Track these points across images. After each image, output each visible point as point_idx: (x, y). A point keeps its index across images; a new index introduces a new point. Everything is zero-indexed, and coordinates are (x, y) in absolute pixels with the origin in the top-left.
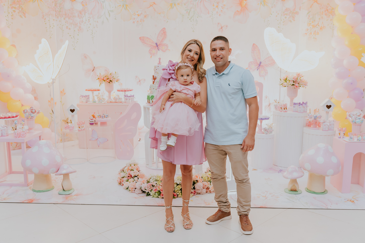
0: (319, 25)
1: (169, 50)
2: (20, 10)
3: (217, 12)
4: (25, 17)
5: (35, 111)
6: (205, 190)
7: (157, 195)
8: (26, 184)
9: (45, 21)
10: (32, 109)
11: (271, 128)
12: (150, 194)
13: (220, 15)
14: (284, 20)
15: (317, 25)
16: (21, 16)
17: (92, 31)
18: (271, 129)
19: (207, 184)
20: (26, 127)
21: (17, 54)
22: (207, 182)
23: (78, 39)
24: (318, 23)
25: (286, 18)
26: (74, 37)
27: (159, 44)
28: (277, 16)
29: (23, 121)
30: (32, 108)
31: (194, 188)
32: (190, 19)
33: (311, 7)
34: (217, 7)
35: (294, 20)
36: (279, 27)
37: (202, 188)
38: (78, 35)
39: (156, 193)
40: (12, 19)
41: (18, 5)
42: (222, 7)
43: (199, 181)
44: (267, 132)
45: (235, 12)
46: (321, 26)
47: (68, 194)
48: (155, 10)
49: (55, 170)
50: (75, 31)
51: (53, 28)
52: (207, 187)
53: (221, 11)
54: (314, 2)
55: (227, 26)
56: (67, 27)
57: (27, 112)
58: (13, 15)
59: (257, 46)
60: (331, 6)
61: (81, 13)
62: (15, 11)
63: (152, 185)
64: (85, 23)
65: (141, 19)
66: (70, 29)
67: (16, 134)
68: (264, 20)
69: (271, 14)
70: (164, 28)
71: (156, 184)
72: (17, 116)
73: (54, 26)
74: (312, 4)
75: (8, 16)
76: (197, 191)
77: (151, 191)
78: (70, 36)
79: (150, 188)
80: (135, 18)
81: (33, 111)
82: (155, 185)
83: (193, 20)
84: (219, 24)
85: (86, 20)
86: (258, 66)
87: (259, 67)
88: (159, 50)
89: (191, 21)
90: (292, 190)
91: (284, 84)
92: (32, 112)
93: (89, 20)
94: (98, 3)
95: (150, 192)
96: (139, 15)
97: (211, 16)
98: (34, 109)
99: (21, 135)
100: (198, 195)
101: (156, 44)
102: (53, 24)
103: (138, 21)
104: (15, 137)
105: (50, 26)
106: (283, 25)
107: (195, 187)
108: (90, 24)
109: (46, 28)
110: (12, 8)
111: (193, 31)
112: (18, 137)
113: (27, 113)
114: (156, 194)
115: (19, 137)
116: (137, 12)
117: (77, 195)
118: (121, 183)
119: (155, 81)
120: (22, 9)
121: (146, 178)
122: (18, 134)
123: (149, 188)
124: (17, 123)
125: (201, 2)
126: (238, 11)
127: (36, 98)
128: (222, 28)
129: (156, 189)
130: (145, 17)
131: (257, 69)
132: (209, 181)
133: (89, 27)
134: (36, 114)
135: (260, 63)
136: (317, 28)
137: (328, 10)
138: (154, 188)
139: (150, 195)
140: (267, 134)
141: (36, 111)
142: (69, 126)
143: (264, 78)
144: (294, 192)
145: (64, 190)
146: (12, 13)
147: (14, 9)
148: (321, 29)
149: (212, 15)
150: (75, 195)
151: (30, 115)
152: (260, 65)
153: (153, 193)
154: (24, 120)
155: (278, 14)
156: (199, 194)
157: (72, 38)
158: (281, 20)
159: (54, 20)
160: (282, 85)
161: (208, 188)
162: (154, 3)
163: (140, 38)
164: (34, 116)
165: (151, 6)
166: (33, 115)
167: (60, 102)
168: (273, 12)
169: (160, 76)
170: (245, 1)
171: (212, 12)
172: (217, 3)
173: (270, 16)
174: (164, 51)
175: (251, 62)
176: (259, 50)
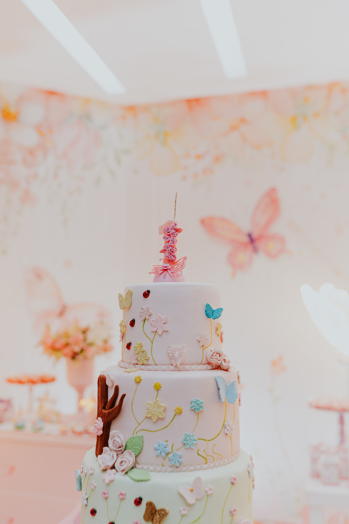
1: (288, 251)
23: (18, 225)
27: (260, 237)
38: (19, 213)
48: (245, 140)
50: (9, 201)
61: (32, 155)
64: (44, 181)
65: (205, 169)
70: (273, 189)
80: (187, 167)
85: (47, 174)
88: (257, 253)
94: (87, 130)
101: (250, 236)
103: (196, 174)
108: (60, 185)
116: (195, 149)
130: (217, 159)
162: (243, 120)
163: (201, 221)
165: (234, 128)
169: (157, 388)
174: (272, 256)
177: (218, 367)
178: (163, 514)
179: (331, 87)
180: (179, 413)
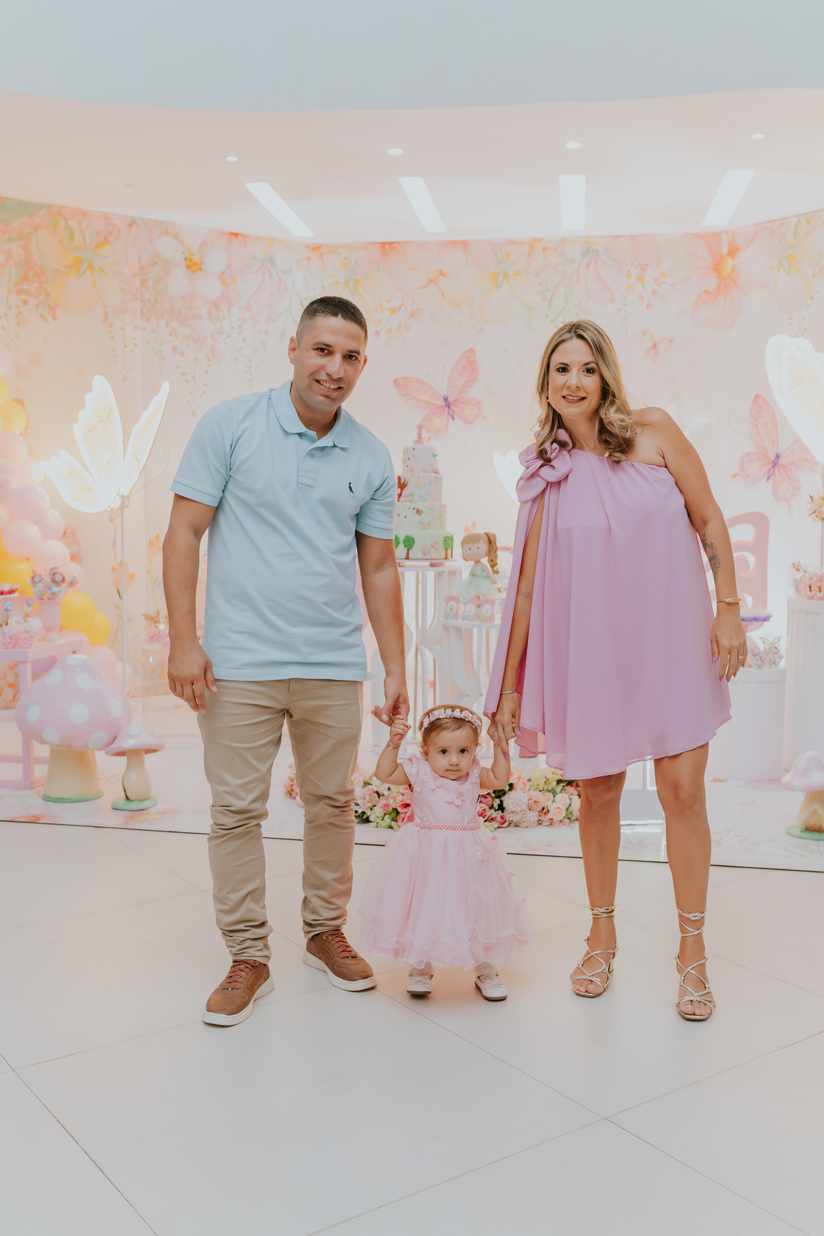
1: (484, 417)
2: (42, 297)
3: (641, 296)
4: (55, 319)
5: (64, 580)
6: (533, 816)
7: (389, 821)
8: (29, 783)
9: (110, 332)
10: (55, 574)
11: (774, 650)
12: (368, 818)
13: (648, 305)
16: (42, 317)
17: (250, 361)
18: (775, 653)
19: (545, 799)
20: (36, 623)
21: (27, 427)
22: (543, 794)
23: (206, 385)
26: (193, 378)
27: (456, 401)
29: (28, 604)
30: (53, 572)
31: (501, 808)
32: (552, 321)
34: (640, 279)
37: (524, 807)
38: (207, 372)
39: (385, 814)
40: (18, 324)
41: (36, 285)
42: (655, 279)
43: (516, 787)
44: (759, 663)
45: (699, 296)
47: (136, 808)
48: (443, 295)
49: (105, 738)
50: (197, 359)
51: (132, 350)
52: (543, 809)
53: (654, 292)
55: (671, 341)
56: (174, 349)
57: (40, 581)
58: (20, 313)
59: (766, 402)
61: (217, 308)
62: (25, 303)
63: (377, 793)
64: (229, 336)
65: (400, 324)
66: (182, 354)
67: (7, 636)
68: (790, 319)
69: (812, 298)
70: (471, 350)
71: (389, 789)
72: (11, 592)
73: (136, 345)
75: (6, 315)
76: (508, 817)
77: (371, 809)
78: (183, 374)
79: (371, 800)
80: (380, 321)
81: (58, 578)
82: (386, 793)
84: (645, 333)
85: (232, 328)
86: (770, 466)
87: (772, 471)
88: (453, 418)
90: (809, 829)
91: (820, 512)
92: (54, 581)
93: (241, 326)
94: (271, 275)
95: (368, 813)
96: (392, 311)
97: (620, 309)
98: (59, 571)
99: (20, 642)
100: (512, 829)
101: (446, 399)
102: (134, 339)
103: (390, 330)
104: (4, 647)
105: (125, 346)
107: (504, 806)
108: (245, 340)
109: (114, 350)
110: (19, 292)
112: (10, 646)
113: (41, 585)
114: (387, 816)
115: (13, 647)
116: (389, 302)
117: (162, 813)
118: (292, 790)
119: (403, 494)
120: (48, 295)
121: (361, 774)
122: (11, 638)
123: (367, 799)
124: (10, 608)
125: (588, 266)
126: (707, 292)
127: (74, 558)
128: (655, 346)
129: (386, 805)
130: (412, 315)
131: (766, 478)
132: (549, 791)
133: (241, 349)
134: (64, 586)
135: (778, 456)
138: (383, 801)
139: (367, 821)
140: (759, 667)
141: (66, 578)
142: (160, 632)
143: (790, 506)
144: (817, 835)
145: (127, 798)
146: (18, 307)
147: (23, 296)
149: (625, 305)
150: (156, 813)
151: (50, 589)
152: (775, 464)
153: (377, 814)
154: (30, 603)
156: (516, 826)
157: (187, 381)
159: (136, 327)
160: (814, 515)
161: (544, 811)
162: (442, 273)
163: (395, 381)
164: (59, 592)
165: (431, 281)
166: (55, 589)
167: (147, 572)
168: (818, 291)
169: (419, 477)
170: (729, 260)
171: (625, 298)
172: (642, 269)
173: (808, 306)
174: (468, 422)
175: (748, 455)
176: (774, 413)
177: (436, 473)
178: (422, 511)
179: (532, 244)
180: (425, 485)
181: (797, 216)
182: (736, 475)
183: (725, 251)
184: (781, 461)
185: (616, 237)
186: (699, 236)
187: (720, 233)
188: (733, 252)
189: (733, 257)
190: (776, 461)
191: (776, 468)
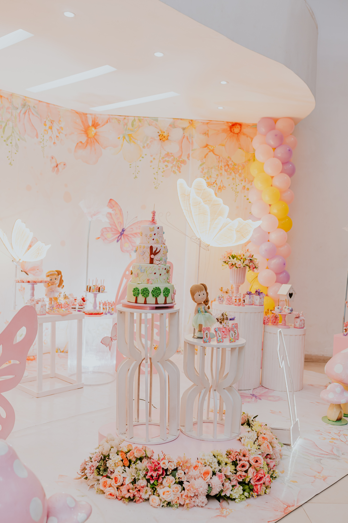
0: (217, 184)
3: (51, 137)
13: (54, 143)
14: (163, 168)
15: (214, 183)
24: (216, 181)
25: (167, 166)
28: (151, 162)
32: (5, 141)
33: (205, 157)
34: (51, 128)
35: (180, 172)
36: (155, 178)
42: (58, 130)
45: (78, 144)
46: (220, 186)
53: (57, 136)
54: (210, 152)
55: (64, 165)
59: (116, 203)
60: (232, 161)
68: (130, 165)
69: (143, 157)
74: (207, 154)
83: (11, 143)
84: (52, 158)
86: (119, 235)
87: (120, 237)
89: (7, 145)
97: (41, 142)
106: (163, 176)
111: (10, 164)
125: (25, 113)
126: (81, 142)
128: (57, 166)
131: (116, 240)
135: (123, 230)
136: (214, 187)
137: (228, 165)
148: (219, 189)
149: (43, 140)
152: (121, 234)
155: (154, 159)
158: (159, 169)
168: (146, 155)
170: (93, 129)
171: (43, 136)
172: (51, 122)
173: (140, 161)
175: (106, 228)
176: (121, 209)
181: (134, 117)
182: (99, 238)
183: (90, 124)
184: (125, 233)
185: (39, 101)
186: (77, 113)
187: (86, 114)
188: (95, 125)
189: (95, 128)
190: (122, 233)
191: (122, 236)
